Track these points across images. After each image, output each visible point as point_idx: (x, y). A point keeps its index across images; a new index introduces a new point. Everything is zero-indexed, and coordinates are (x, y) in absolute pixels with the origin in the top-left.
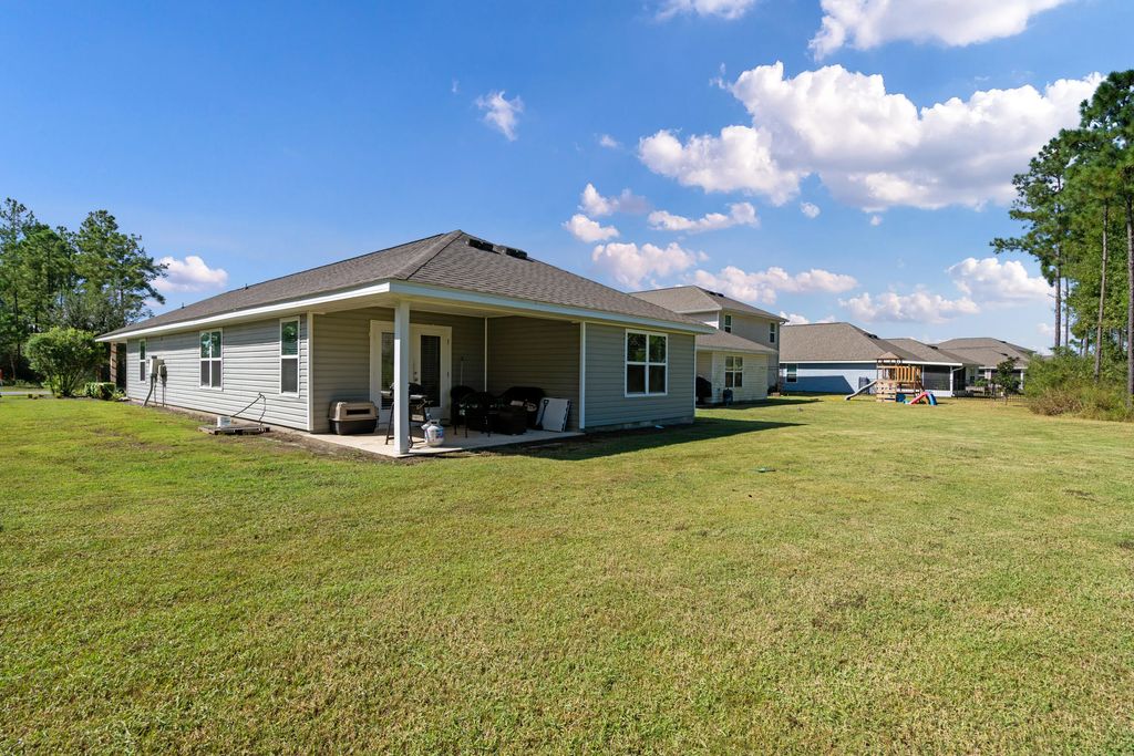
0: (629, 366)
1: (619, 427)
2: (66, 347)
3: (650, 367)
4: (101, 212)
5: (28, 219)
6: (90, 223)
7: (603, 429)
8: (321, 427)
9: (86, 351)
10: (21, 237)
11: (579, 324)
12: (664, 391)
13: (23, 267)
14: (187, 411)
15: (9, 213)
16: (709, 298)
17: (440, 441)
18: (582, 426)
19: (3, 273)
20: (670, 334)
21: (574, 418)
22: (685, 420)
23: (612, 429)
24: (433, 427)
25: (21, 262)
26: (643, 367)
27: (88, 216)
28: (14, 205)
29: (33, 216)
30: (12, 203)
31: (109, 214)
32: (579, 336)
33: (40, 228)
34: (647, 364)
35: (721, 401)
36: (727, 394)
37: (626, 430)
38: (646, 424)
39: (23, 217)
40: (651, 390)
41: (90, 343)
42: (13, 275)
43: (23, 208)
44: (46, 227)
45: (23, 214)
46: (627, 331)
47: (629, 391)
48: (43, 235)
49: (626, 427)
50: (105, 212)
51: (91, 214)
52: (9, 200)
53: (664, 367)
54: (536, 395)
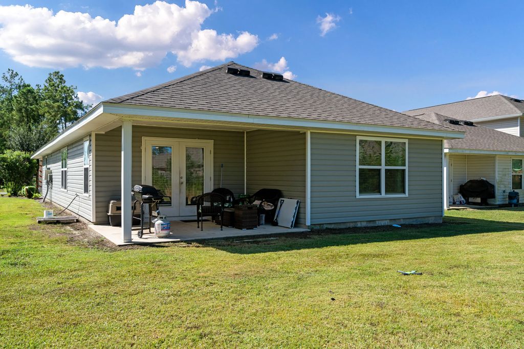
0: (360, 169)
1: (352, 225)
2: (14, 163)
3: (387, 171)
4: (55, 73)
5: (20, 81)
6: (50, 80)
7: (329, 226)
8: (100, 220)
9: (25, 165)
10: (15, 93)
11: (305, 134)
12: (404, 192)
13: (14, 113)
14: (58, 206)
15: (9, 78)
16: (511, 106)
17: (164, 233)
18: (308, 223)
19: (2, 117)
20: (409, 139)
21: (302, 216)
22: (431, 221)
23: (343, 226)
24: (160, 222)
25: (12, 109)
26: (379, 170)
27: (49, 76)
28: (12, 73)
29: (22, 79)
30: (11, 72)
31: (60, 74)
32: (305, 144)
33: (25, 86)
34: (383, 168)
35: (507, 202)
36: (513, 196)
37: (360, 228)
38: (383, 223)
39: (17, 81)
40: (387, 192)
41: (28, 159)
42: (8, 117)
43: (17, 74)
44: (29, 86)
45: (16, 78)
46: (358, 138)
47: (362, 191)
48: (25, 91)
49: (359, 225)
50: (58, 73)
51: (50, 74)
52: (9, 70)
53: (404, 171)
54: (274, 196)
